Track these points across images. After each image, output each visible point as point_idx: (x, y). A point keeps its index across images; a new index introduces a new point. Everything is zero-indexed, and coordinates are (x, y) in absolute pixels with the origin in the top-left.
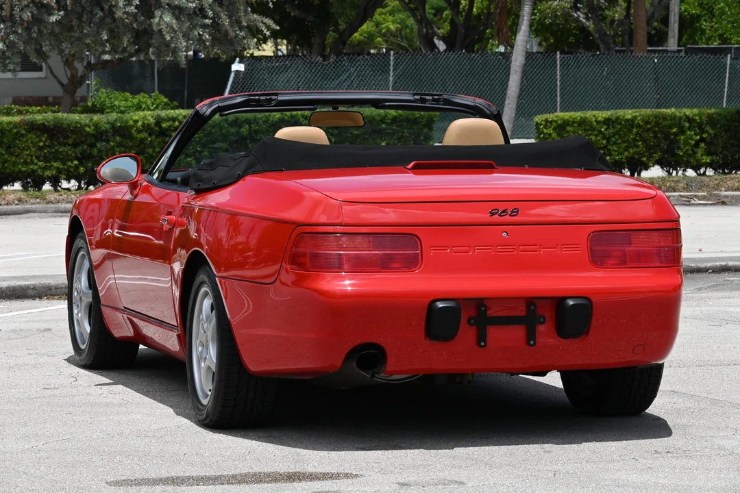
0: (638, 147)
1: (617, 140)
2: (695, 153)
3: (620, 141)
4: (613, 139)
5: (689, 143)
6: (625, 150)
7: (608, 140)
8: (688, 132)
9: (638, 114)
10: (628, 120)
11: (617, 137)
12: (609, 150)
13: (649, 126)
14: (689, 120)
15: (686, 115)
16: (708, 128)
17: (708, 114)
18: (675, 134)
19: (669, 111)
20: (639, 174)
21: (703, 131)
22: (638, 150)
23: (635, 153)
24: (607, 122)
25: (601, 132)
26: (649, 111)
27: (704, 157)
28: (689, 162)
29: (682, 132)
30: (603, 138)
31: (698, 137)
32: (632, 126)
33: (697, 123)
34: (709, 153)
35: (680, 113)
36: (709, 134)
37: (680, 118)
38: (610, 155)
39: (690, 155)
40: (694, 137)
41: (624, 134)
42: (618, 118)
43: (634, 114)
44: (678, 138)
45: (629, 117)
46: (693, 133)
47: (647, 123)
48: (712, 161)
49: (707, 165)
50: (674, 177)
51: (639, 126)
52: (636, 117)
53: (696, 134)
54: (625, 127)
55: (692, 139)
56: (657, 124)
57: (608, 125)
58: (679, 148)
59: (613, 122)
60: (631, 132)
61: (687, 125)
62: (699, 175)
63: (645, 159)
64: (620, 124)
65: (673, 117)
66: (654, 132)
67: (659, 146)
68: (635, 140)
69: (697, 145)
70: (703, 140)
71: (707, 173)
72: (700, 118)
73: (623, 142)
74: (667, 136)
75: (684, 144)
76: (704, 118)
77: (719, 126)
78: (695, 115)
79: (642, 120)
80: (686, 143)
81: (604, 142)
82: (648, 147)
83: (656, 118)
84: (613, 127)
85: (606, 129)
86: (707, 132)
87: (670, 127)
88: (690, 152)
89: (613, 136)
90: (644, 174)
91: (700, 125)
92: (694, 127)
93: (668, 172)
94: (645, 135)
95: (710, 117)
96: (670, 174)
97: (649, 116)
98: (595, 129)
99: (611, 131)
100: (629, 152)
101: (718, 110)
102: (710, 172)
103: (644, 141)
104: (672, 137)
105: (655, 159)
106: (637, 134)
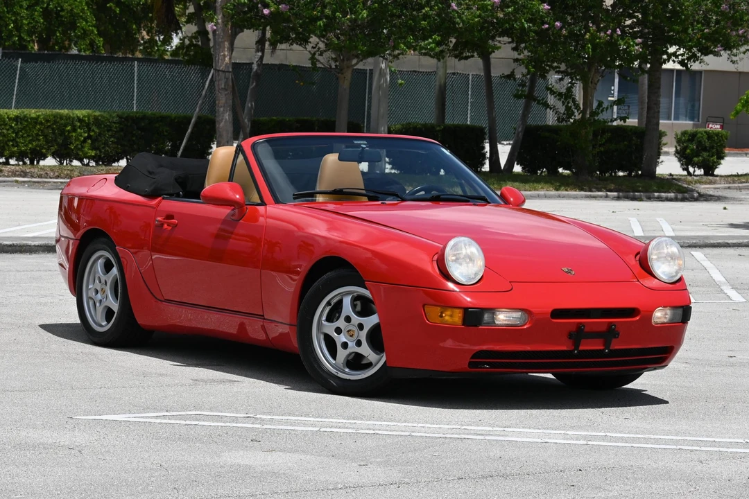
0: (39, 140)
1: (24, 134)
2: (83, 147)
3: (25, 135)
4: (21, 133)
5: (79, 139)
6: (29, 143)
7: (17, 134)
8: (79, 130)
9: (40, 113)
10: (32, 118)
11: (23, 132)
12: (17, 142)
13: (49, 124)
14: (80, 120)
15: (77, 117)
16: (94, 128)
17: (95, 116)
18: (69, 131)
19: (65, 112)
20: (38, 163)
21: (89, 130)
22: (40, 143)
23: (37, 146)
24: (17, 119)
25: (11, 127)
26: (48, 111)
27: (90, 151)
28: (78, 155)
29: (74, 130)
30: (13, 132)
31: (86, 135)
32: (36, 123)
33: (86, 123)
34: (93, 148)
35: (73, 114)
36: (95, 132)
37: (73, 118)
38: (17, 146)
39: (79, 149)
40: (83, 134)
41: (30, 130)
42: (25, 116)
43: (38, 114)
44: (71, 134)
45: (33, 115)
46: (82, 131)
47: (48, 121)
48: (96, 154)
49: (90, 158)
50: (65, 166)
51: (41, 123)
52: (39, 116)
53: (85, 132)
54: (30, 123)
55: (81, 136)
56: (55, 122)
57: (17, 122)
58: (71, 143)
59: (21, 119)
60: (35, 128)
61: (79, 124)
62: (83, 165)
63: (44, 151)
64: (27, 121)
65: (68, 117)
66: (53, 129)
67: (55, 140)
68: (37, 135)
69: (85, 141)
70: (89, 137)
71: (91, 164)
72: (89, 119)
73: (28, 136)
74: (62, 132)
75: (75, 140)
76: (91, 118)
77: (103, 126)
78: (84, 116)
79: (44, 118)
80: (77, 139)
81: (14, 135)
82: (47, 141)
83: (54, 117)
84: (21, 123)
85: (16, 125)
86: (93, 131)
87: (66, 126)
88: (80, 146)
89: (21, 131)
90: (42, 163)
91: (88, 125)
92: (84, 126)
93: (60, 162)
94: (46, 131)
95: (96, 118)
96: (62, 164)
97: (49, 115)
98: (6, 124)
99: (20, 127)
100: (32, 144)
101: (102, 113)
102: (93, 163)
103: (45, 136)
104: (66, 134)
105: (52, 151)
106: (39, 130)
